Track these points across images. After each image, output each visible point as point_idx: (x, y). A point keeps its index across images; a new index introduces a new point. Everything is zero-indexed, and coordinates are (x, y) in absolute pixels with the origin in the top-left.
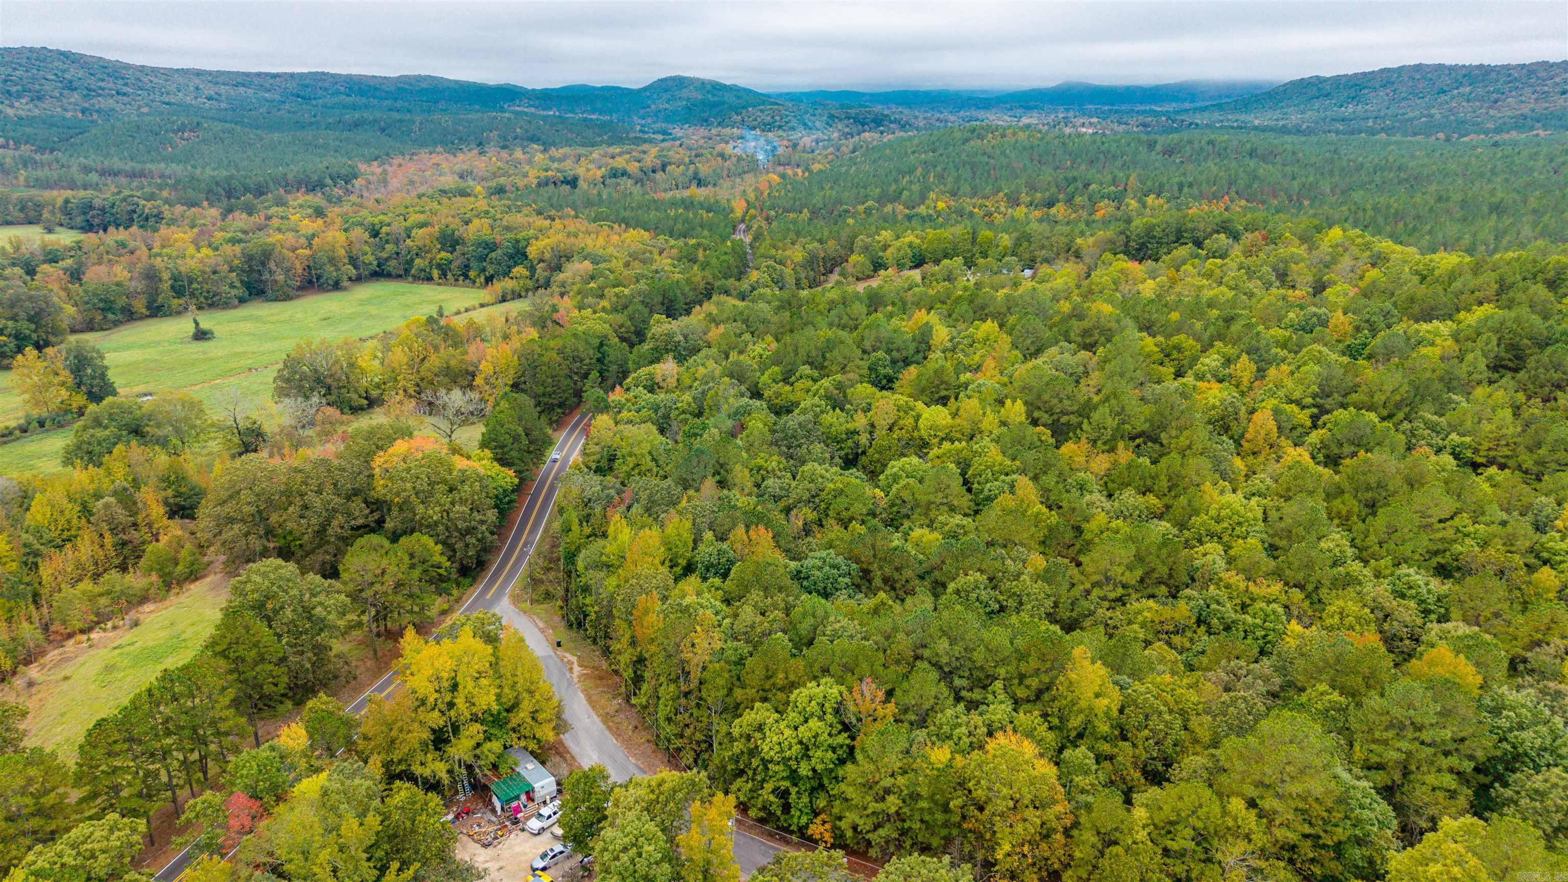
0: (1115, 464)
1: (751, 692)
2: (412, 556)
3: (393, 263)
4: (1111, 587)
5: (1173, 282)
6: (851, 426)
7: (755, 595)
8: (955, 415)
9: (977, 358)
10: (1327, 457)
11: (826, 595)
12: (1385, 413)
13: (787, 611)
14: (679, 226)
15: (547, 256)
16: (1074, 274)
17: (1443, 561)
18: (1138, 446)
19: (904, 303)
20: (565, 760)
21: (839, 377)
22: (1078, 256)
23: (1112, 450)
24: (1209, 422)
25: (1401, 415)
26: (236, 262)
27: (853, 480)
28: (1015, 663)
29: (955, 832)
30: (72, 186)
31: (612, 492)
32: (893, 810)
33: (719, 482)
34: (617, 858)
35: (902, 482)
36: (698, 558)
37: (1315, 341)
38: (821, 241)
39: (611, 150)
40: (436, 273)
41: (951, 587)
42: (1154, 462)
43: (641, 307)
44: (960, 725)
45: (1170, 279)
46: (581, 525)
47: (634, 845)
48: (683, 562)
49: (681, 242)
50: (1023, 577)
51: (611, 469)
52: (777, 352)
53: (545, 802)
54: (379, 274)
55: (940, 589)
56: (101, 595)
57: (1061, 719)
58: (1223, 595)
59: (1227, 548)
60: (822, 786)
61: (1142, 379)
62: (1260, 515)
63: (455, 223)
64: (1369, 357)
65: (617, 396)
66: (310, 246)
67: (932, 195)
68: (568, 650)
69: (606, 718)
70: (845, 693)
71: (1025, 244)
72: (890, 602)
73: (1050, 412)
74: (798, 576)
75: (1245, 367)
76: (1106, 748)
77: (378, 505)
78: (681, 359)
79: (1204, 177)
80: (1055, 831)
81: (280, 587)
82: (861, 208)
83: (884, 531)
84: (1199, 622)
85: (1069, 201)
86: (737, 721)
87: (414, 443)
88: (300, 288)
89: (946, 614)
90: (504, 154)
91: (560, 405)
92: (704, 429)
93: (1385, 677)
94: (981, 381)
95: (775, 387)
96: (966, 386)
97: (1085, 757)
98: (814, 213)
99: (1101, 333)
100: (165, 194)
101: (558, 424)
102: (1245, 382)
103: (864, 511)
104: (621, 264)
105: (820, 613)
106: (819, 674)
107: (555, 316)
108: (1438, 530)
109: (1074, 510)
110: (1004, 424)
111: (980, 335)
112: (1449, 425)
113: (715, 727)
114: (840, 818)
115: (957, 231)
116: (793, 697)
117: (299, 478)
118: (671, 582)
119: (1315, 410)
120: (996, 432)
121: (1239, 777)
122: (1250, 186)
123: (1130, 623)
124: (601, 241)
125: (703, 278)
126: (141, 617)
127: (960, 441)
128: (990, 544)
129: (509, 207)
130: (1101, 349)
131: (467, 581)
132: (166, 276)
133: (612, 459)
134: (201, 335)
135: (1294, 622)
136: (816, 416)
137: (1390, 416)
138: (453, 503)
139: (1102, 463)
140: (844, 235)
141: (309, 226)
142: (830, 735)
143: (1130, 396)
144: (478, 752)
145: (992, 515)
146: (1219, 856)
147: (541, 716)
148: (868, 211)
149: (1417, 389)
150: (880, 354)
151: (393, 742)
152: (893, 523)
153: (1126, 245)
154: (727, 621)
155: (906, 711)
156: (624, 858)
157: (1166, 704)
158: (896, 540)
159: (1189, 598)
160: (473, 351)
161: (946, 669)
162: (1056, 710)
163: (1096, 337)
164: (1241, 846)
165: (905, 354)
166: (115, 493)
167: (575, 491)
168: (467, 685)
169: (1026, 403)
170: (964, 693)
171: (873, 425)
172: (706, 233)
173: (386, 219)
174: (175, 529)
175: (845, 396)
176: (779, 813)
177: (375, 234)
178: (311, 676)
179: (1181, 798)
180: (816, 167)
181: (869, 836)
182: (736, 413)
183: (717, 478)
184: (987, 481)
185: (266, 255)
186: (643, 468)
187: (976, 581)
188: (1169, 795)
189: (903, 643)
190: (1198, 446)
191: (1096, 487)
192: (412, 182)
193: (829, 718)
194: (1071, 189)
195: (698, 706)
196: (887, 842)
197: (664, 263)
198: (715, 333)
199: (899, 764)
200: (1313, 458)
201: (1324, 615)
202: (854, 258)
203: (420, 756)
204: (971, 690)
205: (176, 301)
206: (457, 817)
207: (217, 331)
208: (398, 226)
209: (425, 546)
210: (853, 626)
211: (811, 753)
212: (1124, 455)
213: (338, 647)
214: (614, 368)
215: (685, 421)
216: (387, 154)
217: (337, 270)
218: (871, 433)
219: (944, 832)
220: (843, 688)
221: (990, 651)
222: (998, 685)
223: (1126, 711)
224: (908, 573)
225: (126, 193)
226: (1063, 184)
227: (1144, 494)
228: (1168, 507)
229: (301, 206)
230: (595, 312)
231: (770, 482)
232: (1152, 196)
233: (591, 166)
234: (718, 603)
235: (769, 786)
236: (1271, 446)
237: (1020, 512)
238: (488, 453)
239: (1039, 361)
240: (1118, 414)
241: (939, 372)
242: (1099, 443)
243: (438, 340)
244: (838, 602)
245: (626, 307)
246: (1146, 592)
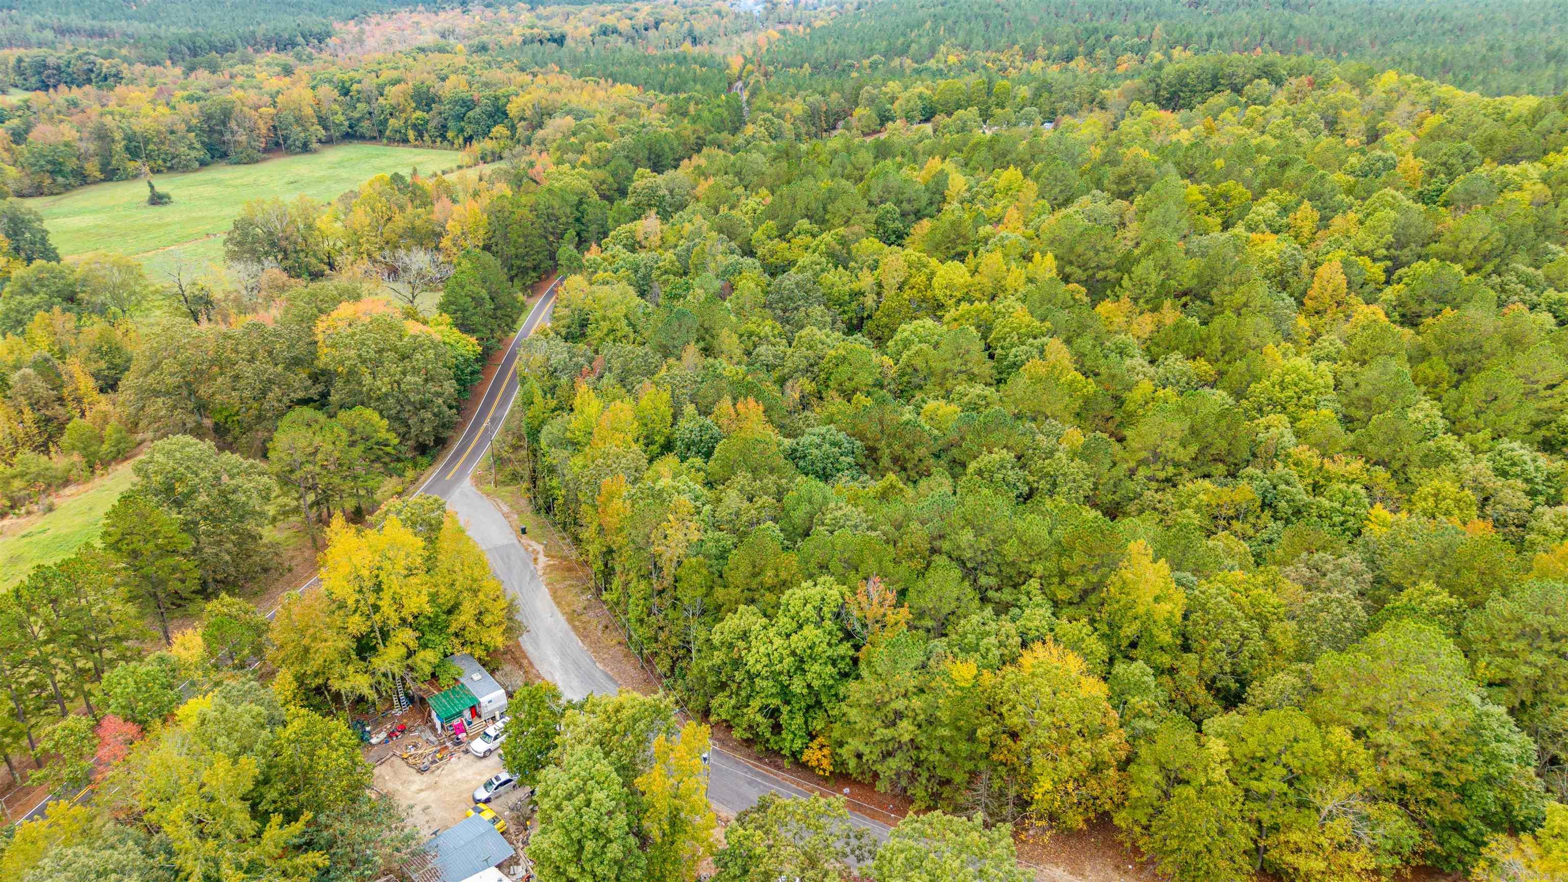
0: (1159, 326)
1: (735, 592)
2: (353, 431)
3: (366, 124)
4: (1159, 465)
5: (1210, 131)
6: (855, 286)
7: (742, 478)
8: (974, 272)
9: (998, 209)
10: (1403, 316)
11: (825, 476)
12: (1471, 264)
13: (779, 495)
14: (670, 80)
15: (528, 114)
16: (1100, 124)
17: (1548, 434)
18: (1185, 305)
19: (915, 154)
20: (521, 666)
21: (842, 230)
22: (1102, 106)
23: (1155, 309)
24: (1266, 277)
25: (1490, 267)
26: (194, 121)
27: (858, 346)
28: (1055, 558)
29: (982, 766)
30: (27, 45)
31: (581, 360)
32: (906, 738)
33: (705, 350)
34: (559, 808)
35: (914, 348)
36: (677, 436)
37: (1385, 185)
38: (823, 94)
39: (602, 8)
40: (411, 134)
41: (972, 466)
42: (1204, 323)
43: (625, 162)
44: (988, 634)
45: (1206, 128)
46: (544, 397)
47: (581, 790)
48: (660, 439)
49: (672, 97)
50: (1057, 455)
51: (583, 335)
52: (773, 204)
53: (493, 718)
54: (351, 135)
55: (958, 469)
56: (14, 477)
57: (1110, 625)
58: (1294, 473)
59: (1294, 420)
60: (819, 703)
61: (1186, 232)
62: (1332, 382)
63: (431, 80)
64: (1446, 205)
65: (593, 254)
66: (274, 104)
67: (943, 48)
68: (534, 538)
69: (572, 617)
70: (848, 594)
71: (1046, 95)
72: (901, 485)
73: (1084, 267)
74: (793, 455)
75: (1306, 215)
76: (1166, 660)
77: (322, 377)
78: (665, 216)
79: (1236, 27)
80: (1106, 764)
81: (188, 468)
82: (866, 63)
83: (893, 404)
84: (1263, 506)
85: (1089, 54)
86: (718, 626)
87: (361, 306)
88: (266, 150)
89: (970, 499)
90: (489, 12)
91: (535, 269)
92: (688, 289)
93: (1505, 574)
94: (1004, 233)
95: (770, 244)
96: (986, 241)
97: (1144, 674)
98: (816, 68)
99: (1139, 181)
100: (124, 52)
101: (532, 289)
102: (1306, 232)
103: (870, 381)
104: (606, 119)
105: (818, 497)
106: (816, 571)
107: (532, 173)
108: (1545, 398)
109: (1113, 377)
110: (1030, 280)
111: (1001, 183)
112: (1547, 278)
113: (693, 633)
114: (841, 744)
115: (972, 80)
116: (784, 599)
117: (230, 344)
118: (644, 462)
119: (1389, 263)
120: (1022, 290)
121: (1342, 702)
122: (1285, 37)
123: (1182, 507)
124: (585, 96)
125: (694, 132)
126: (56, 501)
127: (980, 301)
128: (1018, 417)
129: (489, 63)
130: (1139, 197)
131: (424, 460)
132: (118, 136)
133: (584, 324)
134: (157, 200)
135: (1378, 506)
136: (816, 275)
137: (1477, 269)
138: (404, 373)
139: (1146, 324)
140: (848, 86)
141: (274, 84)
142: (829, 644)
143: (1177, 248)
144: (409, 661)
145: (1019, 383)
146: (1317, 801)
147: (488, 619)
148: (874, 66)
149: (1509, 237)
150: (889, 205)
151: (307, 650)
152: (903, 393)
153: (1156, 94)
154: (708, 507)
155: (921, 615)
156: (568, 807)
157: (1240, 607)
158: (907, 413)
159: (1251, 478)
160: (439, 209)
161: (969, 565)
162: (1105, 616)
163: (1134, 184)
164: (1346, 786)
165: (916, 205)
166: (35, 365)
167: (539, 357)
168: (392, 584)
169: (1056, 257)
170: (990, 594)
171: (880, 286)
172: (698, 87)
173: (358, 76)
174: (103, 404)
175: (849, 253)
176: (768, 735)
177: (346, 92)
178: (232, 570)
179: (1270, 729)
180: (818, 24)
181: (878, 767)
182: (725, 272)
183: (702, 344)
184: (1012, 346)
185: (226, 114)
186: (619, 334)
187: (1002, 460)
188: (1253, 725)
189: (918, 535)
190: (1257, 303)
191: (1137, 352)
192: (390, 42)
193: (828, 624)
194: (1092, 41)
195: (674, 606)
196: (898, 774)
197: (653, 117)
198: (703, 187)
199: (914, 683)
200: (1387, 315)
201: (1414, 498)
202: (859, 111)
203: (338, 668)
204: (999, 589)
205: (132, 164)
206: (391, 735)
207: (174, 194)
208: (370, 83)
209: (368, 422)
210: (856, 514)
211: (806, 667)
212: (1170, 314)
213: (269, 534)
214: (593, 228)
215: (666, 282)
216: (365, 13)
217: (306, 130)
218: (879, 294)
219: (970, 765)
220: (845, 588)
221: (1025, 544)
222: (1034, 584)
223: (1193, 617)
224: (921, 451)
225: (82, 50)
226: (1084, 36)
227: (1194, 358)
228: (1221, 373)
229: (268, 64)
230: (574, 167)
231: (762, 349)
232: (1179, 48)
233: (580, 24)
234: (698, 487)
235: (756, 703)
236: (1339, 304)
237: (1051, 379)
238: (447, 318)
239: (1070, 210)
240: (1163, 268)
241: (955, 225)
242: (1141, 301)
243: (404, 199)
244: (839, 486)
245: (607, 162)
246: (1200, 471)
